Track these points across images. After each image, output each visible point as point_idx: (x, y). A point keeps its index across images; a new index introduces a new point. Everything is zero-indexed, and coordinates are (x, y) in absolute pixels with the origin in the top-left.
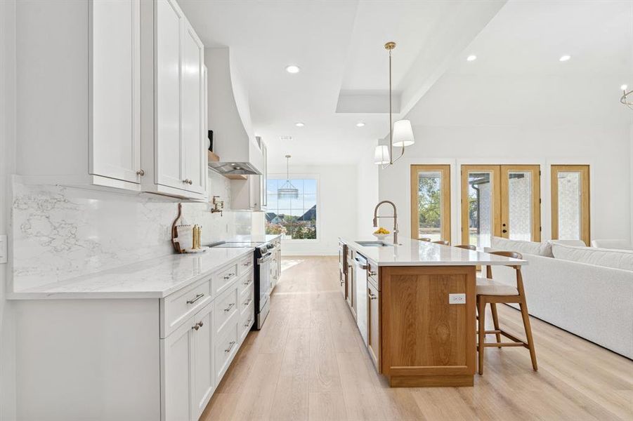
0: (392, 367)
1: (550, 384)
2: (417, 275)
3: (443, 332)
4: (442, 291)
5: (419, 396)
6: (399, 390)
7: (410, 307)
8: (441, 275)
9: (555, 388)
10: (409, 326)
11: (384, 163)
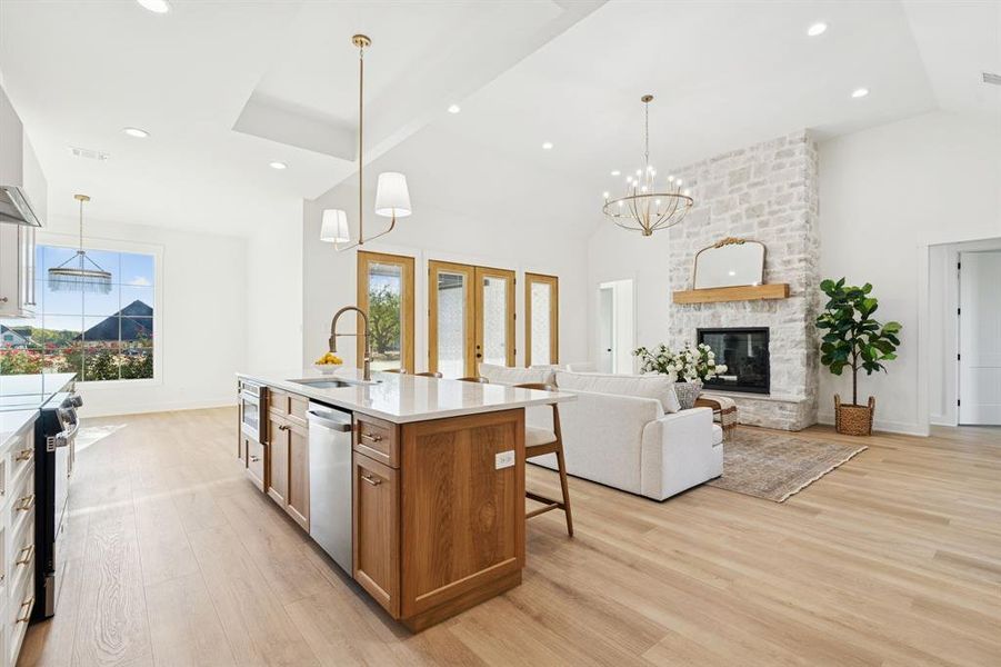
0: (418, 599)
1: (592, 548)
2: (454, 432)
3: (488, 514)
4: (487, 451)
5: (461, 630)
6: (432, 633)
7: (444, 488)
8: (485, 427)
9: (598, 551)
10: (444, 518)
11: (339, 240)
